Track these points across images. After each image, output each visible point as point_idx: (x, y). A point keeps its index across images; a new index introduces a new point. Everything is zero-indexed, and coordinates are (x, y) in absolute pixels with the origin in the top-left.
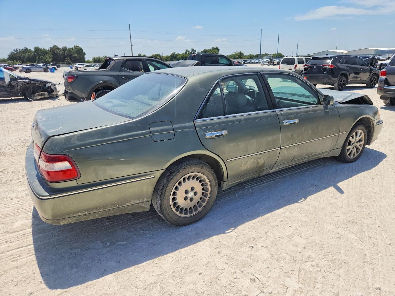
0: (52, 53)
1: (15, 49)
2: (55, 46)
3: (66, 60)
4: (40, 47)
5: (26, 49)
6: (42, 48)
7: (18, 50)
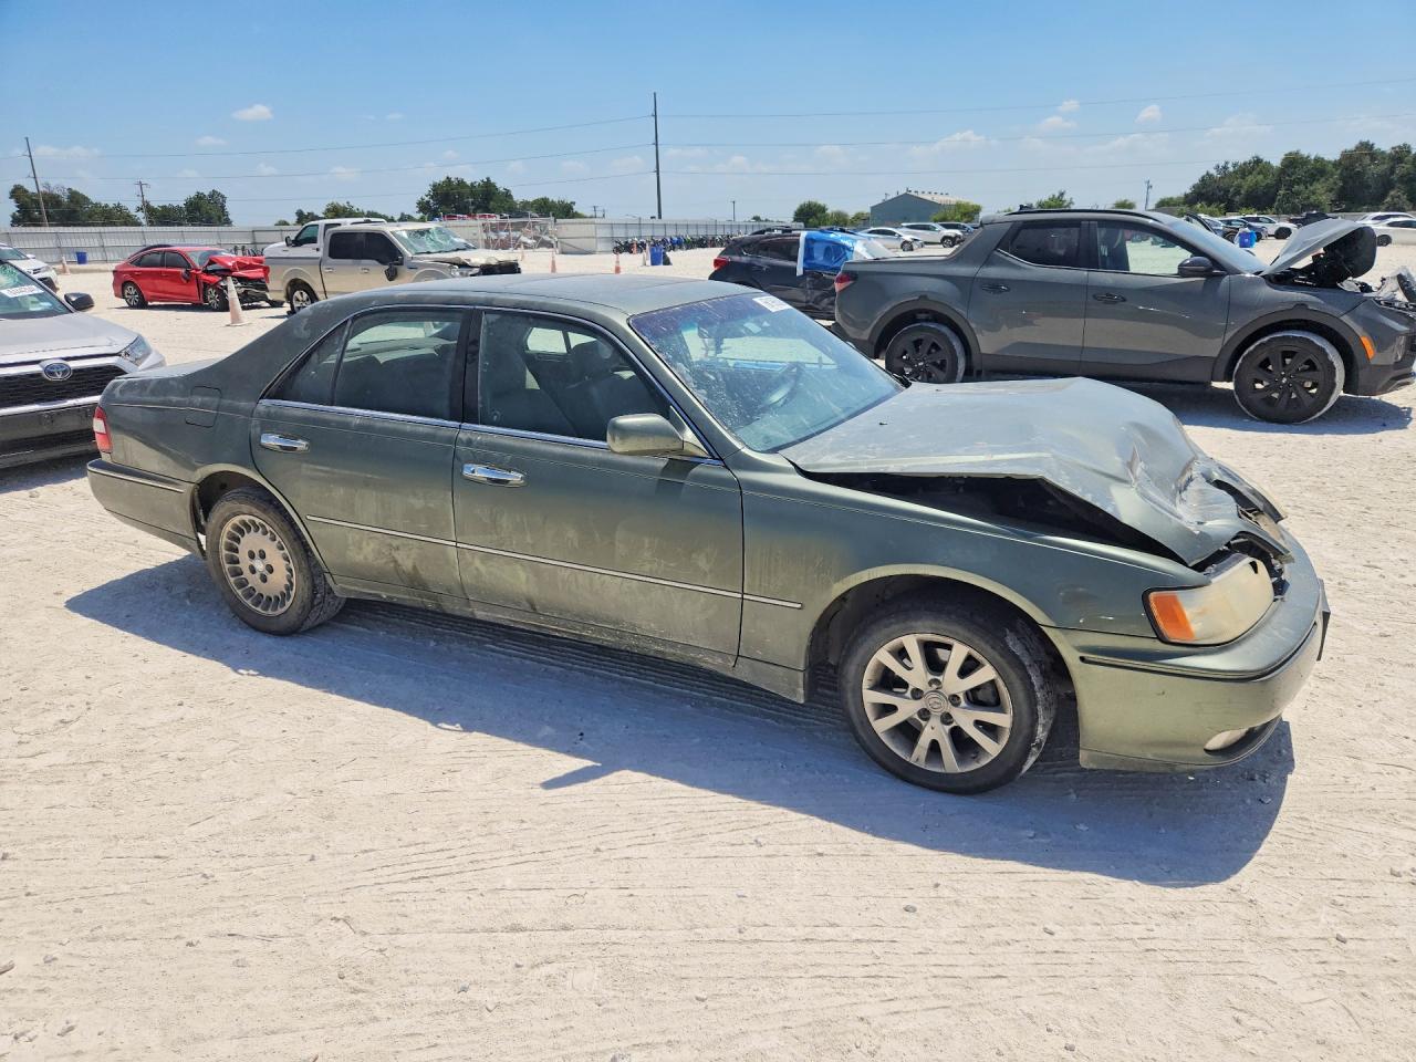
0: (1341, 174)
1: (1222, 164)
2: (1366, 147)
3: (1388, 199)
4: (1304, 152)
5: (1258, 161)
6: (1313, 157)
7: (1230, 165)
